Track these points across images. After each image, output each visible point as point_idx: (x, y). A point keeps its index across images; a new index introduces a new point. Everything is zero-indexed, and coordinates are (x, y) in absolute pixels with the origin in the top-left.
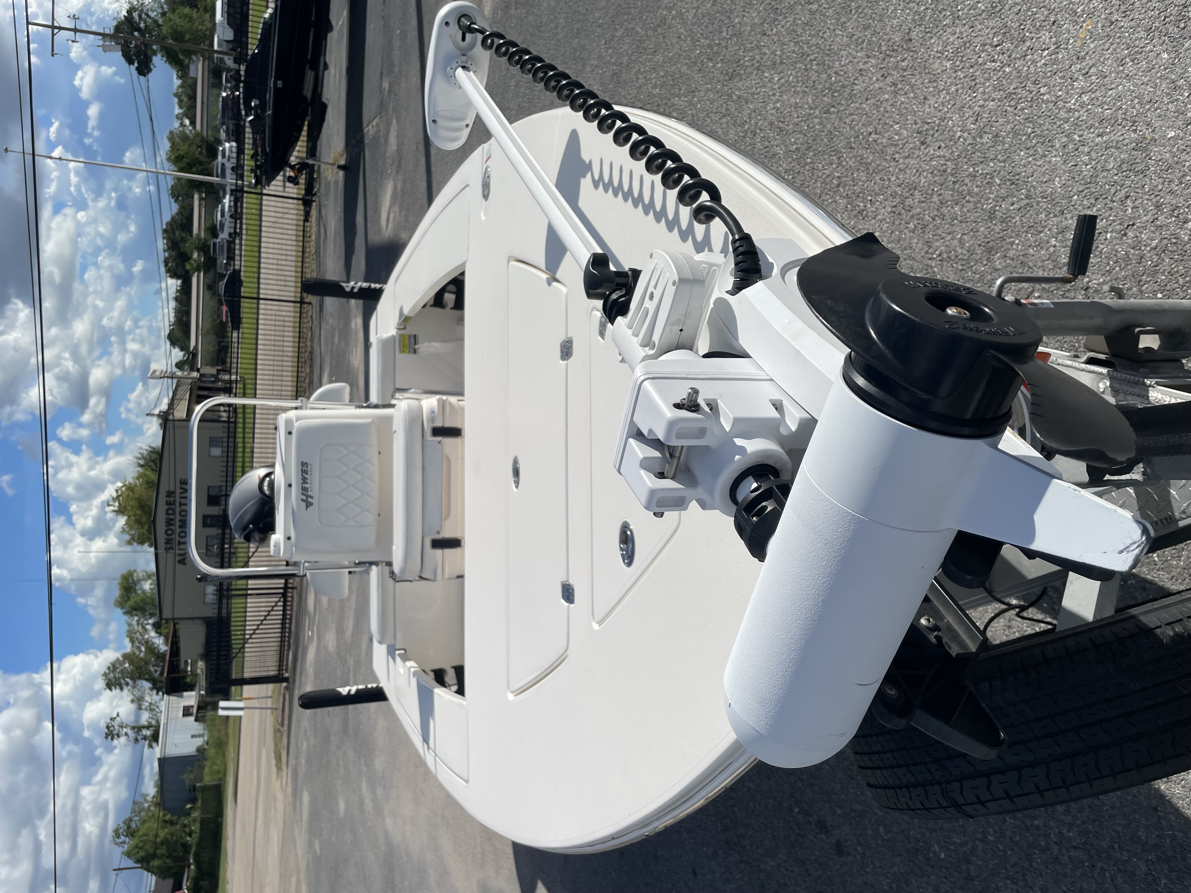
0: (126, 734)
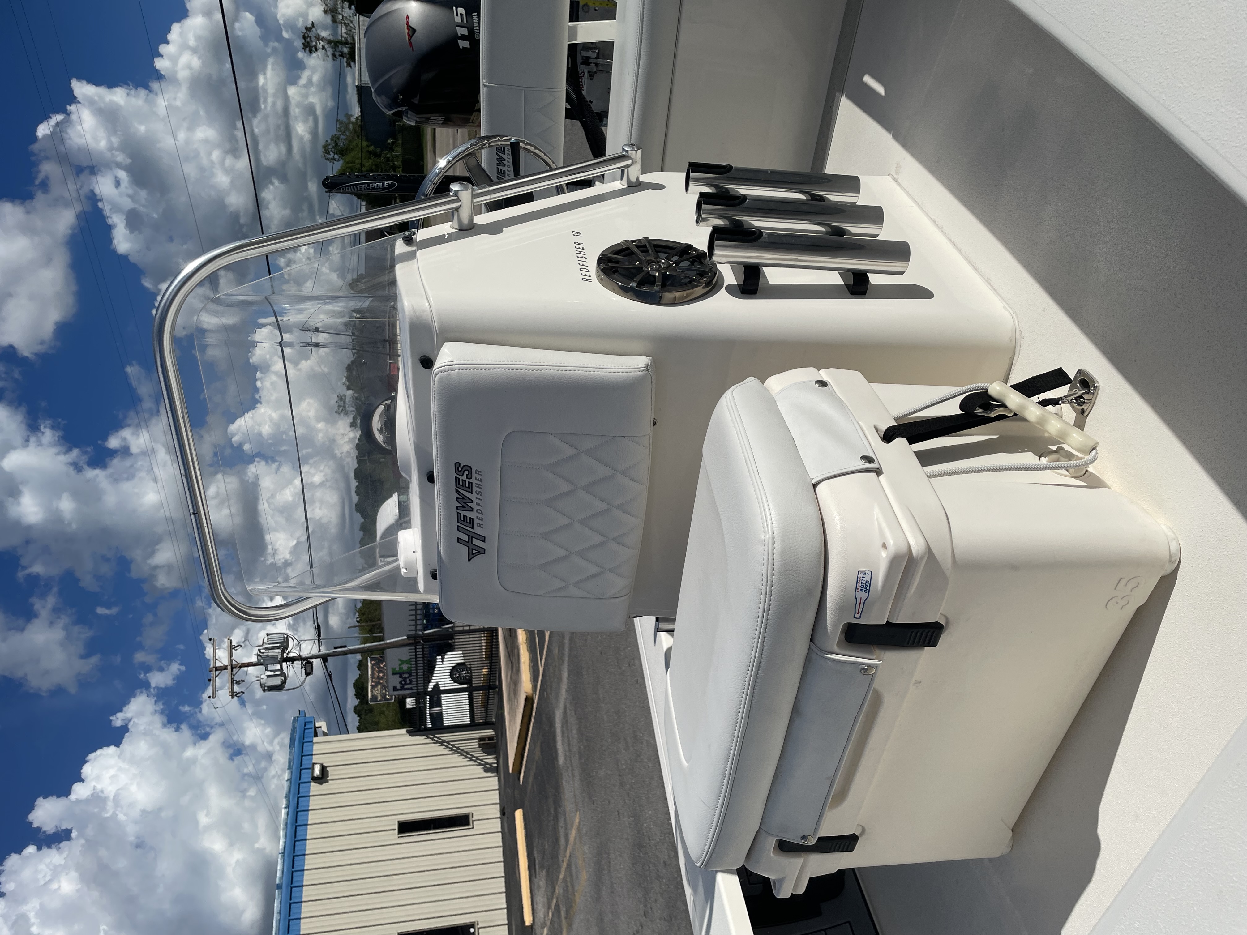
0: (323, 48)
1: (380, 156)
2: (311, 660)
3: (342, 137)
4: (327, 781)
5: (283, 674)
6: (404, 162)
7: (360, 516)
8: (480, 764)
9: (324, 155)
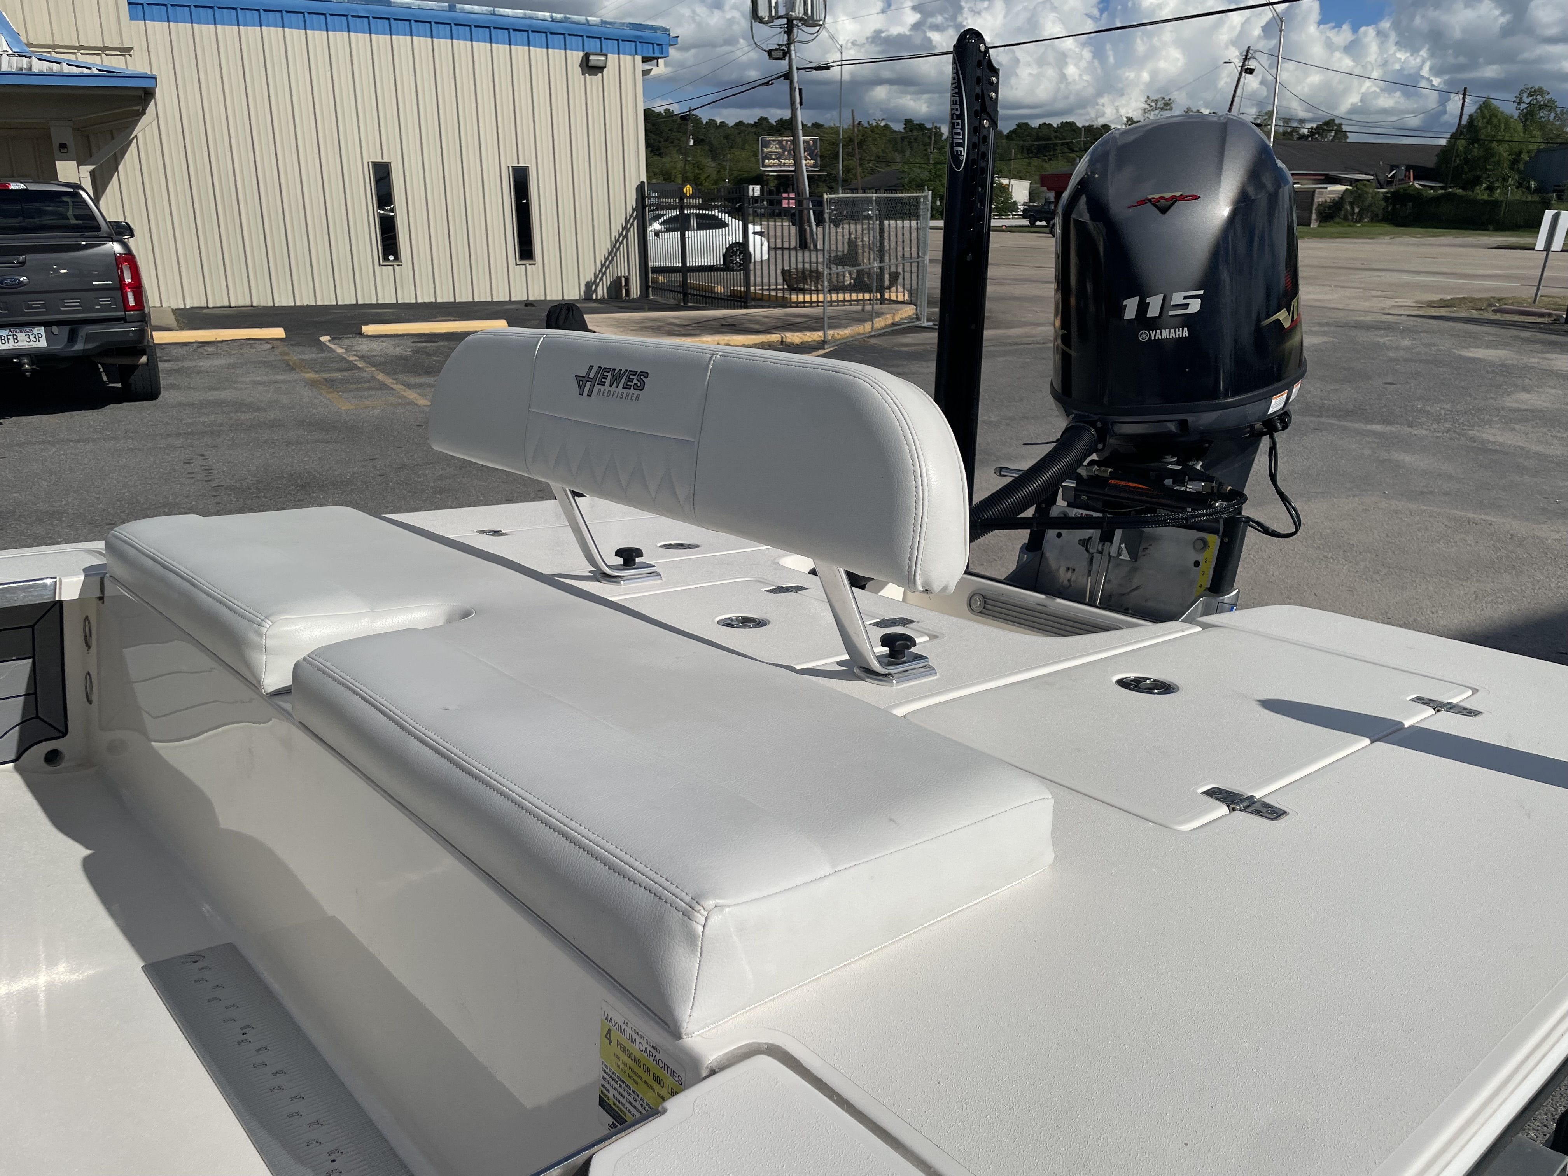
1: (1511, 168)
2: (787, 58)
3: (1553, 115)
4: (583, 74)
5: (772, 19)
6: (1496, 204)
7: (1012, 129)
8: (596, 277)
9: (1528, 89)
